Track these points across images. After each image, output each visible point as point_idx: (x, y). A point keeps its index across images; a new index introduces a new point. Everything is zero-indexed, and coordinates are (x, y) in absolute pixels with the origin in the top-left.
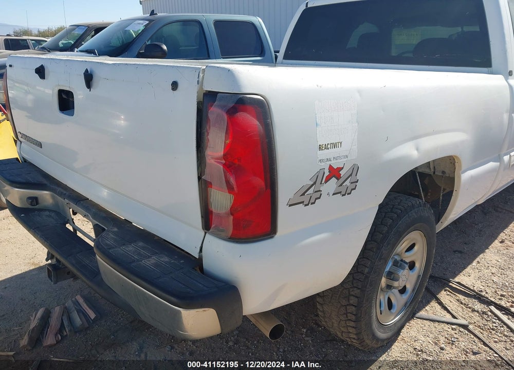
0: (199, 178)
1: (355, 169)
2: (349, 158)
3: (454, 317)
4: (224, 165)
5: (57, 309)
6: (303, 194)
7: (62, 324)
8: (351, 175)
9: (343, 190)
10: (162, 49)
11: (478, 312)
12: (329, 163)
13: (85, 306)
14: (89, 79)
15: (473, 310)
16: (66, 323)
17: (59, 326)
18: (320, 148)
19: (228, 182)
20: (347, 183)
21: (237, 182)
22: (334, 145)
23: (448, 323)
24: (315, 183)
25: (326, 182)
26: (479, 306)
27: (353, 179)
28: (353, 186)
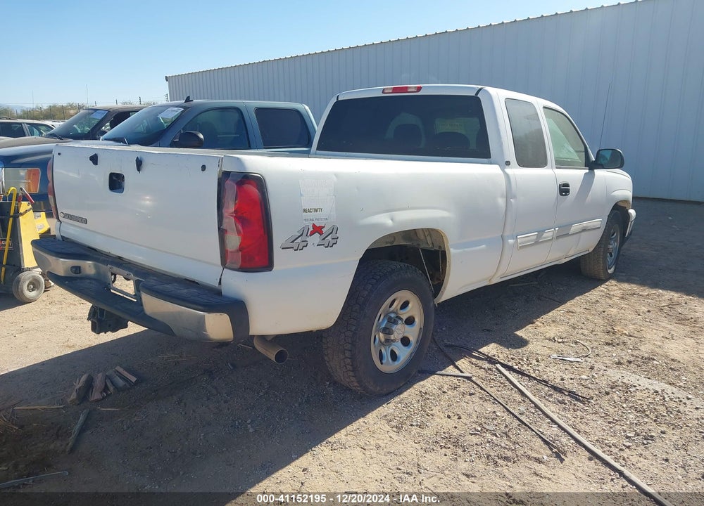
0: (219, 229)
1: (334, 230)
2: (328, 221)
3: (462, 372)
4: (235, 217)
5: (100, 375)
6: (293, 242)
7: (106, 385)
8: (331, 233)
9: (326, 242)
10: (198, 137)
11: (484, 369)
12: (312, 222)
13: (126, 374)
14: (139, 164)
15: (481, 368)
16: (109, 384)
17: (103, 386)
18: (305, 211)
19: (238, 230)
20: (329, 238)
21: (243, 228)
22: (316, 210)
23: (454, 376)
24: (301, 235)
25: (311, 235)
26: (487, 365)
27: (333, 235)
28: (334, 241)
